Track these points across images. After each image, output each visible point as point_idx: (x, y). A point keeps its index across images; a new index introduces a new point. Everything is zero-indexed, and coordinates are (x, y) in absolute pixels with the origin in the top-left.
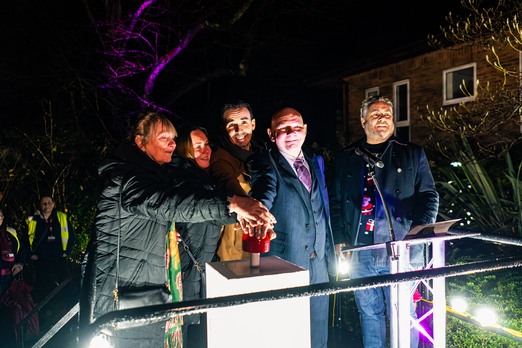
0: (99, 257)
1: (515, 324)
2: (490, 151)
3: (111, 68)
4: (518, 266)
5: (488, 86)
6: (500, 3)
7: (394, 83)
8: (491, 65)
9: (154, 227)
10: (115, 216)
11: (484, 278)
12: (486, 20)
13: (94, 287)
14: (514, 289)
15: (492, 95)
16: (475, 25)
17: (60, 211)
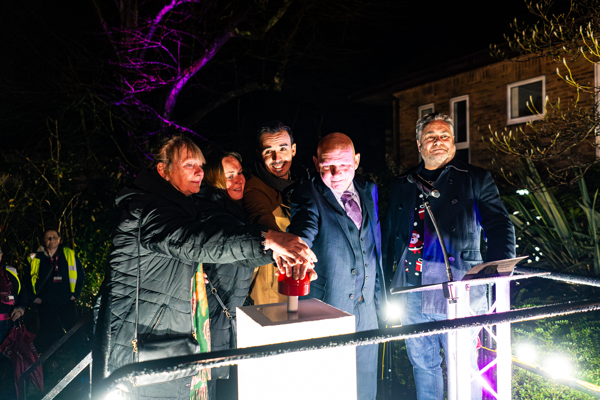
0: (113, 300)
1: (591, 376)
2: (561, 177)
3: (126, 82)
4: (593, 310)
5: (559, 103)
6: (572, 9)
7: (451, 100)
8: (561, 79)
9: (178, 266)
10: (132, 253)
11: (554, 323)
12: (557, 27)
13: (108, 335)
14: (589, 336)
15: (564, 114)
16: (544, 33)
17: (67, 247)
